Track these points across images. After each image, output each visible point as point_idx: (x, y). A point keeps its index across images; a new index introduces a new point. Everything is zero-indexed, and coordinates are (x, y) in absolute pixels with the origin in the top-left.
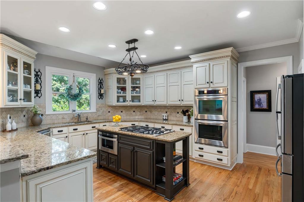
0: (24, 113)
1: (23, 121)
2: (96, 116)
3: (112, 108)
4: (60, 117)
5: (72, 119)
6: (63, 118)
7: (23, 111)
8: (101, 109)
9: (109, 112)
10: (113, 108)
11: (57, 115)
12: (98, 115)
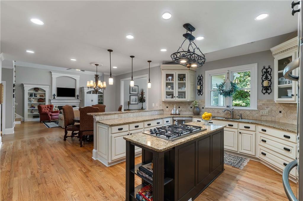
0: (191, 106)
1: (190, 111)
2: (257, 115)
3: (284, 106)
4: (216, 111)
5: (226, 115)
6: (218, 112)
7: (190, 104)
8: (267, 108)
9: (280, 112)
10: (286, 107)
11: (213, 110)
12: (261, 114)
